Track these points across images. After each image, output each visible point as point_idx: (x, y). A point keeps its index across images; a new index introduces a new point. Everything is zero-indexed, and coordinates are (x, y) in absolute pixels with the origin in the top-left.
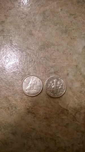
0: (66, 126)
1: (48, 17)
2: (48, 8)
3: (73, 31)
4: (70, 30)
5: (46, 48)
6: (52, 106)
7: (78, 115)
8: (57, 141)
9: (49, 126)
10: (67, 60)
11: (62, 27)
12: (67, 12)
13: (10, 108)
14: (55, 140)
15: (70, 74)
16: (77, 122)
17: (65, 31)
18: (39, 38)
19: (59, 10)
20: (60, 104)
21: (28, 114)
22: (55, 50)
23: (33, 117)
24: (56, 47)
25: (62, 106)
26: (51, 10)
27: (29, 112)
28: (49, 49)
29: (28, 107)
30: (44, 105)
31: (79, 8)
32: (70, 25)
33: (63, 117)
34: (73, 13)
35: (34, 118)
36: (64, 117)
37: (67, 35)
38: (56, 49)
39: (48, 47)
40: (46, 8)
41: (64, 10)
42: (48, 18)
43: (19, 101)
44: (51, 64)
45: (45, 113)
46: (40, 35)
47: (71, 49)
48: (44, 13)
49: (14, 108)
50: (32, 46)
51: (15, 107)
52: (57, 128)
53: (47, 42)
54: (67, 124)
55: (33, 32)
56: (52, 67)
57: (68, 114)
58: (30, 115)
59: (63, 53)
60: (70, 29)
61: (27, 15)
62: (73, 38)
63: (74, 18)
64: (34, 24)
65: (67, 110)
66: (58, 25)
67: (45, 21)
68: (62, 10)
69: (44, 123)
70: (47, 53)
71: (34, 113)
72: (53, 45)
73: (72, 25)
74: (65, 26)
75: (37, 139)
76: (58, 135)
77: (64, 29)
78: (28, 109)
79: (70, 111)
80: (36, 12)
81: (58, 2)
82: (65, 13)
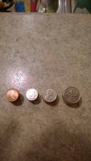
0: (64, 154)
1: (55, 88)
2: (55, 82)
6: (57, 142)
7: (71, 148)
9: (56, 153)
10: (66, 115)
12: (66, 84)
13: (34, 144)
15: (68, 124)
16: (71, 152)
19: (62, 83)
20: (62, 142)
25: (63, 143)
27: (44, 146)
29: (44, 143)
30: (53, 142)
31: (74, 82)
33: (63, 149)
35: (47, 149)
36: (64, 149)
38: (59, 109)
40: (53, 82)
41: (64, 83)
43: (39, 139)
44: (57, 118)
45: (54, 147)
48: (52, 85)
51: (37, 143)
52: (60, 155)
54: (66, 153)
56: (57, 120)
57: (66, 147)
58: (45, 148)
59: (64, 111)
61: (42, 87)
65: (65, 145)
69: (53, 152)
70: (54, 111)
71: (47, 147)
76: (60, 159)
78: (44, 144)
79: (67, 145)
80: (48, 84)
81: (61, 78)
82: (65, 85)
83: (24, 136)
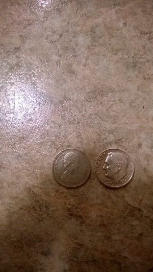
0: (138, 239)
1: (100, 38)
2: (100, 20)
3: (147, 64)
4: (141, 63)
5: (99, 97)
6: (113, 203)
8: (122, 265)
9: (109, 238)
10: (138, 118)
11: (126, 57)
12: (135, 28)
13: (37, 208)
14: (120, 264)
15: (144, 144)
17: (133, 65)
18: (85, 78)
19: (121, 25)
20: (127, 199)
21: (70, 219)
22: (114, 101)
23: (78, 223)
24: (117, 94)
25: (131, 203)
26: (105, 25)
27: (71, 215)
28: (105, 98)
29: (69, 206)
30: (99, 201)
32: (142, 53)
33: (133, 223)
34: (146, 31)
35: (81, 226)
36: (135, 222)
37: (136, 72)
38: (117, 98)
39: (102, 96)
40: (96, 20)
41: (130, 25)
42: (101, 41)
43: (53, 195)
44: (109, 126)
45: (101, 216)
46: (88, 72)
47: (144, 99)
48: (93, 31)
49: (44, 209)
50: (73, 94)
51: (47, 207)
52: (122, 243)
53: (99, 86)
54: (141, 235)
55: (74, 67)
56: (110, 132)
57: (142, 216)
58: (73, 220)
59: (130, 105)
60: (142, 60)
61: (61, 36)
62: (147, 77)
63: (149, 39)
64: (75, 52)
65: (139, 210)
66: (120, 54)
67: (95, 46)
68: (125, 24)
69: (100, 234)
70: (100, 107)
71: (80, 217)
72: (112, 90)
73: (145, 53)
74: (133, 55)
75: (86, 262)
76: (125, 254)
77: (131, 62)
78: (69, 210)
79: (145, 211)
80: (79, 28)
81: (119, 9)
82: (132, 30)
83: (5, 184)
